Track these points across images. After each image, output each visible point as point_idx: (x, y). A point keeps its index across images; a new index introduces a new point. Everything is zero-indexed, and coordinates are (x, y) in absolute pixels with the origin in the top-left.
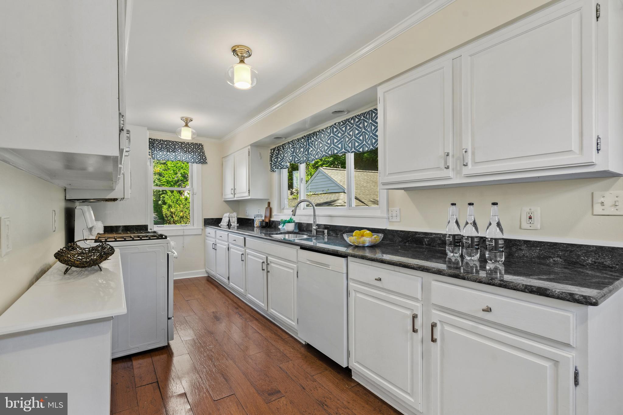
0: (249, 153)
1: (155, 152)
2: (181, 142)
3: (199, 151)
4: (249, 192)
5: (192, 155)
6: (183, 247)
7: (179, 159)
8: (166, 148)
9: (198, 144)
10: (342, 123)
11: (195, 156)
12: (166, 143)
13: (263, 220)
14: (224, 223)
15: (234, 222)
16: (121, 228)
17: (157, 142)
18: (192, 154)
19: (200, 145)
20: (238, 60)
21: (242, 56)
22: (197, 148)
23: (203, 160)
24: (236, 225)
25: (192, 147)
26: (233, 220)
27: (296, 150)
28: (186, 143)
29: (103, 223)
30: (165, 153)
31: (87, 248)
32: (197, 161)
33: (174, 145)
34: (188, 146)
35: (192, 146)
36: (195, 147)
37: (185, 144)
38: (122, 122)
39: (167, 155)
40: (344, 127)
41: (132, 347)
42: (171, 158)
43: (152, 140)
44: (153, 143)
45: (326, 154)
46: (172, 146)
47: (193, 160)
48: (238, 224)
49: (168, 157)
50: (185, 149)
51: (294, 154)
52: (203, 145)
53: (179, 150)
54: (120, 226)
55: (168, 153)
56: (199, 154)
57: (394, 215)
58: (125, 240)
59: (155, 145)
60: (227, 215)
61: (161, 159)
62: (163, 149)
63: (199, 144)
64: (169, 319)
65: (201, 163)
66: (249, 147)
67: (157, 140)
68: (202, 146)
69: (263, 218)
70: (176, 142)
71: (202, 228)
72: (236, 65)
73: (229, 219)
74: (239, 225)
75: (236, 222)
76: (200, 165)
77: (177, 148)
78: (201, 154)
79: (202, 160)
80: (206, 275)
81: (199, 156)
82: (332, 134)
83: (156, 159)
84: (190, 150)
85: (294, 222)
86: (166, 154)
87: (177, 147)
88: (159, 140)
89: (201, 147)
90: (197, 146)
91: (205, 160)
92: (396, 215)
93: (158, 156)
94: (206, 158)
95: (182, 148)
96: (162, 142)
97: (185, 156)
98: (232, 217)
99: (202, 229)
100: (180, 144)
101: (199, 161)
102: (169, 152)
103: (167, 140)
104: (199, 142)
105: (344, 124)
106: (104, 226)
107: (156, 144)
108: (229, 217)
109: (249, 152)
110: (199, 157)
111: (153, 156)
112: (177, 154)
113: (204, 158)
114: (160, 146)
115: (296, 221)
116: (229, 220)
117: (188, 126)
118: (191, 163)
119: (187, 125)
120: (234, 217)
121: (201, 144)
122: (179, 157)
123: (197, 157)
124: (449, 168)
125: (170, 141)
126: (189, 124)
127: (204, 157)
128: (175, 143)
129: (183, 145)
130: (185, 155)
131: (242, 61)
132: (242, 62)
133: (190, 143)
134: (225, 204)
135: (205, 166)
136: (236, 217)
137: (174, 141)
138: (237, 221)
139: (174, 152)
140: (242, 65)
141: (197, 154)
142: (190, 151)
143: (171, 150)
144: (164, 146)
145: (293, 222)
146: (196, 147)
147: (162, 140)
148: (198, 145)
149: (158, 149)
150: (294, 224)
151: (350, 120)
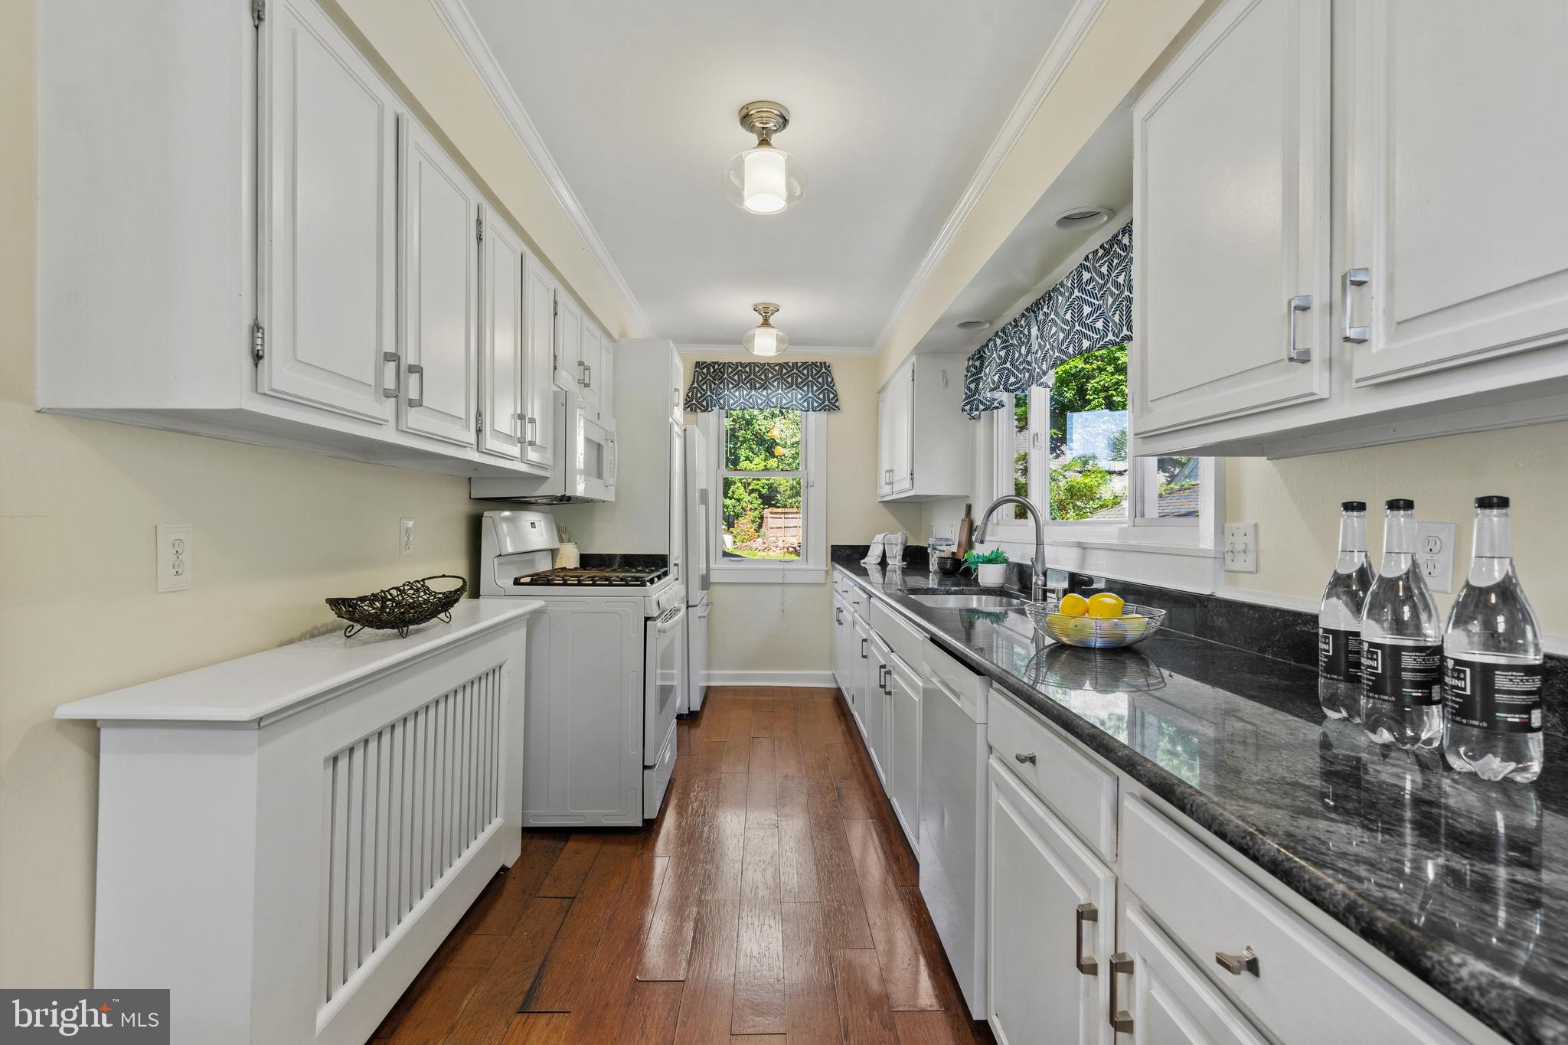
0: (913, 375)
1: (726, 392)
2: (780, 364)
3: (820, 380)
4: (912, 479)
5: (804, 391)
6: (783, 611)
7: (773, 403)
8: (747, 383)
9: (818, 364)
10: (1101, 252)
11: (810, 395)
12: (747, 369)
13: (953, 553)
14: (871, 560)
15: (893, 557)
16: (618, 559)
17: (730, 370)
18: (805, 388)
19: (824, 365)
20: (754, 139)
21: (763, 128)
22: (816, 374)
23: (830, 404)
24: (897, 563)
25: (805, 372)
26: (892, 551)
27: (1014, 352)
28: (790, 364)
29: (578, 548)
30: (745, 392)
31: (441, 593)
32: (816, 404)
33: (765, 372)
34: (795, 371)
35: (803, 370)
36: (812, 371)
37: (789, 367)
38: (259, 341)
39: (750, 398)
40: (1106, 262)
41: (572, 811)
42: (760, 402)
43: (719, 365)
44: (721, 372)
45: (1062, 356)
46: (761, 375)
47: (805, 404)
48: (905, 563)
49: (751, 400)
50: (789, 380)
51: (1008, 365)
52: (829, 366)
53: (775, 384)
54: (615, 556)
55: (753, 392)
56: (820, 388)
57: (1240, 547)
58: (611, 585)
59: (726, 376)
60: (879, 538)
61: (737, 406)
62: (741, 384)
63: (821, 363)
64: (645, 767)
65: (825, 410)
66: (914, 359)
67: (729, 365)
68: (827, 367)
69: (954, 549)
70: (768, 364)
71: (826, 569)
72: (750, 151)
73: (882, 548)
74: (907, 565)
75: (899, 558)
76: (823, 415)
77: (771, 378)
78: (826, 387)
79: (827, 403)
80: (833, 686)
81: (820, 394)
82: (1076, 290)
83: (726, 408)
84: (799, 380)
85: (1005, 561)
86: (748, 394)
87: (770, 375)
88: (733, 364)
89: (824, 370)
90: (816, 370)
91: (835, 402)
92: (1243, 547)
93: (731, 401)
94: (836, 395)
95: (781, 378)
96: (740, 368)
97: (789, 395)
98: (892, 544)
99: (827, 571)
100: (777, 368)
101: (821, 404)
102: (755, 389)
103: (750, 363)
104: (818, 359)
105: (1107, 252)
106: (580, 555)
107: (727, 373)
108: (884, 544)
109: (913, 371)
110: (821, 396)
111: (722, 401)
112: (770, 391)
113: (831, 396)
114: (736, 378)
115: (1013, 559)
116: (884, 552)
117: (769, 325)
118: (802, 410)
119: (766, 323)
120: (897, 545)
121: (825, 363)
122: (774, 400)
123: (815, 396)
124: (1310, 361)
125: (755, 364)
126: (772, 320)
127: (833, 393)
128: (766, 367)
129: (785, 371)
130: (788, 393)
131: (764, 142)
132: (763, 144)
133: (799, 364)
134: (882, 508)
135: (835, 416)
136: (899, 545)
137: (765, 364)
138: (901, 553)
139: (764, 389)
140: (764, 151)
141: (815, 388)
142: (800, 383)
143: (758, 385)
144: (744, 377)
145: (1001, 563)
146: (814, 372)
147: (741, 363)
148: (817, 366)
149: (731, 386)
150: (1004, 566)
151: (1120, 238)
